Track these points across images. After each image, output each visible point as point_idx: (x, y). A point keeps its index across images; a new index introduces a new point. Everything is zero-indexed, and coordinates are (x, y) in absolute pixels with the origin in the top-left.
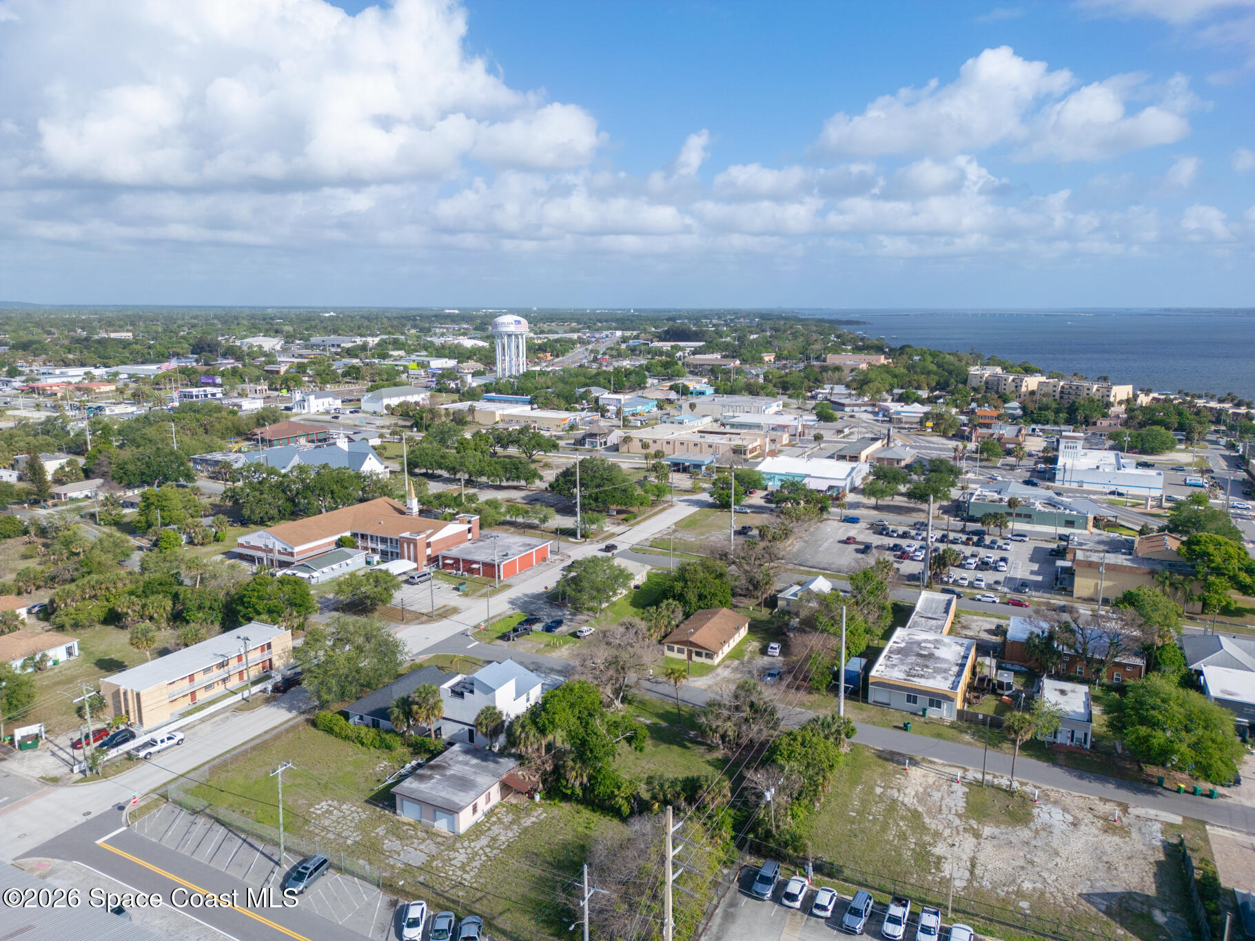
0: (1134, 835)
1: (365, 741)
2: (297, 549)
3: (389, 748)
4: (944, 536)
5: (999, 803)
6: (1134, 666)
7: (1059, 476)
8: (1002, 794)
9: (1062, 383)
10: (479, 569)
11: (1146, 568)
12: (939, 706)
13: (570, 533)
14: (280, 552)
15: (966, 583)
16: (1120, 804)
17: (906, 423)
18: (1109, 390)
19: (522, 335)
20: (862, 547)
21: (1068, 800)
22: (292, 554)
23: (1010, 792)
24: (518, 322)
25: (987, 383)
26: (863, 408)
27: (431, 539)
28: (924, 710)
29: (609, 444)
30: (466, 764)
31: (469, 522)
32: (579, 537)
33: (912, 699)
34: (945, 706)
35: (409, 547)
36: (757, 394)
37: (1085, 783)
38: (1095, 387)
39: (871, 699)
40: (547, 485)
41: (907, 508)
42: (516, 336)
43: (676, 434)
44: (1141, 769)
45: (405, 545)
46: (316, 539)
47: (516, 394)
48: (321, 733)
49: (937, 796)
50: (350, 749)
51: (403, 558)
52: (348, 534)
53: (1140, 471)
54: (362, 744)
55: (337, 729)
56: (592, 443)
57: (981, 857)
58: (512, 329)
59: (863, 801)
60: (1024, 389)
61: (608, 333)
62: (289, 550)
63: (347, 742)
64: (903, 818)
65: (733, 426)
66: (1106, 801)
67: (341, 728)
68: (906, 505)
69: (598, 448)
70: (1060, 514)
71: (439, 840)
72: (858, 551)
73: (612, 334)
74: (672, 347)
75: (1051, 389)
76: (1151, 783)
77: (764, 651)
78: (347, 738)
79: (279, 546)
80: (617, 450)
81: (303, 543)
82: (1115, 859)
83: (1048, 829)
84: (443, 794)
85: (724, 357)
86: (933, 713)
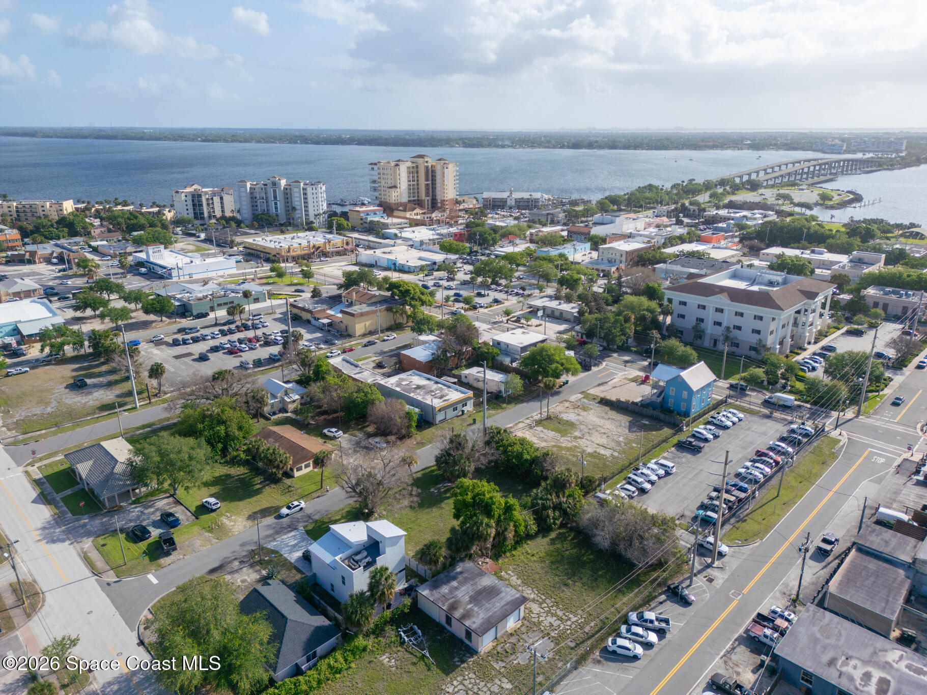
0: (590, 407)
3: (365, 649)
5: (555, 424)
8: (549, 421)
9: (14, 204)
11: (383, 308)
12: (466, 405)
16: (565, 401)
18: (60, 205)
23: (548, 418)
28: (462, 411)
33: (455, 409)
34: (468, 404)
39: (437, 421)
41: (138, 323)
57: (597, 442)
66: (562, 402)
68: (137, 320)
72: (196, 360)
82: (605, 416)
83: (581, 422)
84: (499, 604)
86: (466, 410)
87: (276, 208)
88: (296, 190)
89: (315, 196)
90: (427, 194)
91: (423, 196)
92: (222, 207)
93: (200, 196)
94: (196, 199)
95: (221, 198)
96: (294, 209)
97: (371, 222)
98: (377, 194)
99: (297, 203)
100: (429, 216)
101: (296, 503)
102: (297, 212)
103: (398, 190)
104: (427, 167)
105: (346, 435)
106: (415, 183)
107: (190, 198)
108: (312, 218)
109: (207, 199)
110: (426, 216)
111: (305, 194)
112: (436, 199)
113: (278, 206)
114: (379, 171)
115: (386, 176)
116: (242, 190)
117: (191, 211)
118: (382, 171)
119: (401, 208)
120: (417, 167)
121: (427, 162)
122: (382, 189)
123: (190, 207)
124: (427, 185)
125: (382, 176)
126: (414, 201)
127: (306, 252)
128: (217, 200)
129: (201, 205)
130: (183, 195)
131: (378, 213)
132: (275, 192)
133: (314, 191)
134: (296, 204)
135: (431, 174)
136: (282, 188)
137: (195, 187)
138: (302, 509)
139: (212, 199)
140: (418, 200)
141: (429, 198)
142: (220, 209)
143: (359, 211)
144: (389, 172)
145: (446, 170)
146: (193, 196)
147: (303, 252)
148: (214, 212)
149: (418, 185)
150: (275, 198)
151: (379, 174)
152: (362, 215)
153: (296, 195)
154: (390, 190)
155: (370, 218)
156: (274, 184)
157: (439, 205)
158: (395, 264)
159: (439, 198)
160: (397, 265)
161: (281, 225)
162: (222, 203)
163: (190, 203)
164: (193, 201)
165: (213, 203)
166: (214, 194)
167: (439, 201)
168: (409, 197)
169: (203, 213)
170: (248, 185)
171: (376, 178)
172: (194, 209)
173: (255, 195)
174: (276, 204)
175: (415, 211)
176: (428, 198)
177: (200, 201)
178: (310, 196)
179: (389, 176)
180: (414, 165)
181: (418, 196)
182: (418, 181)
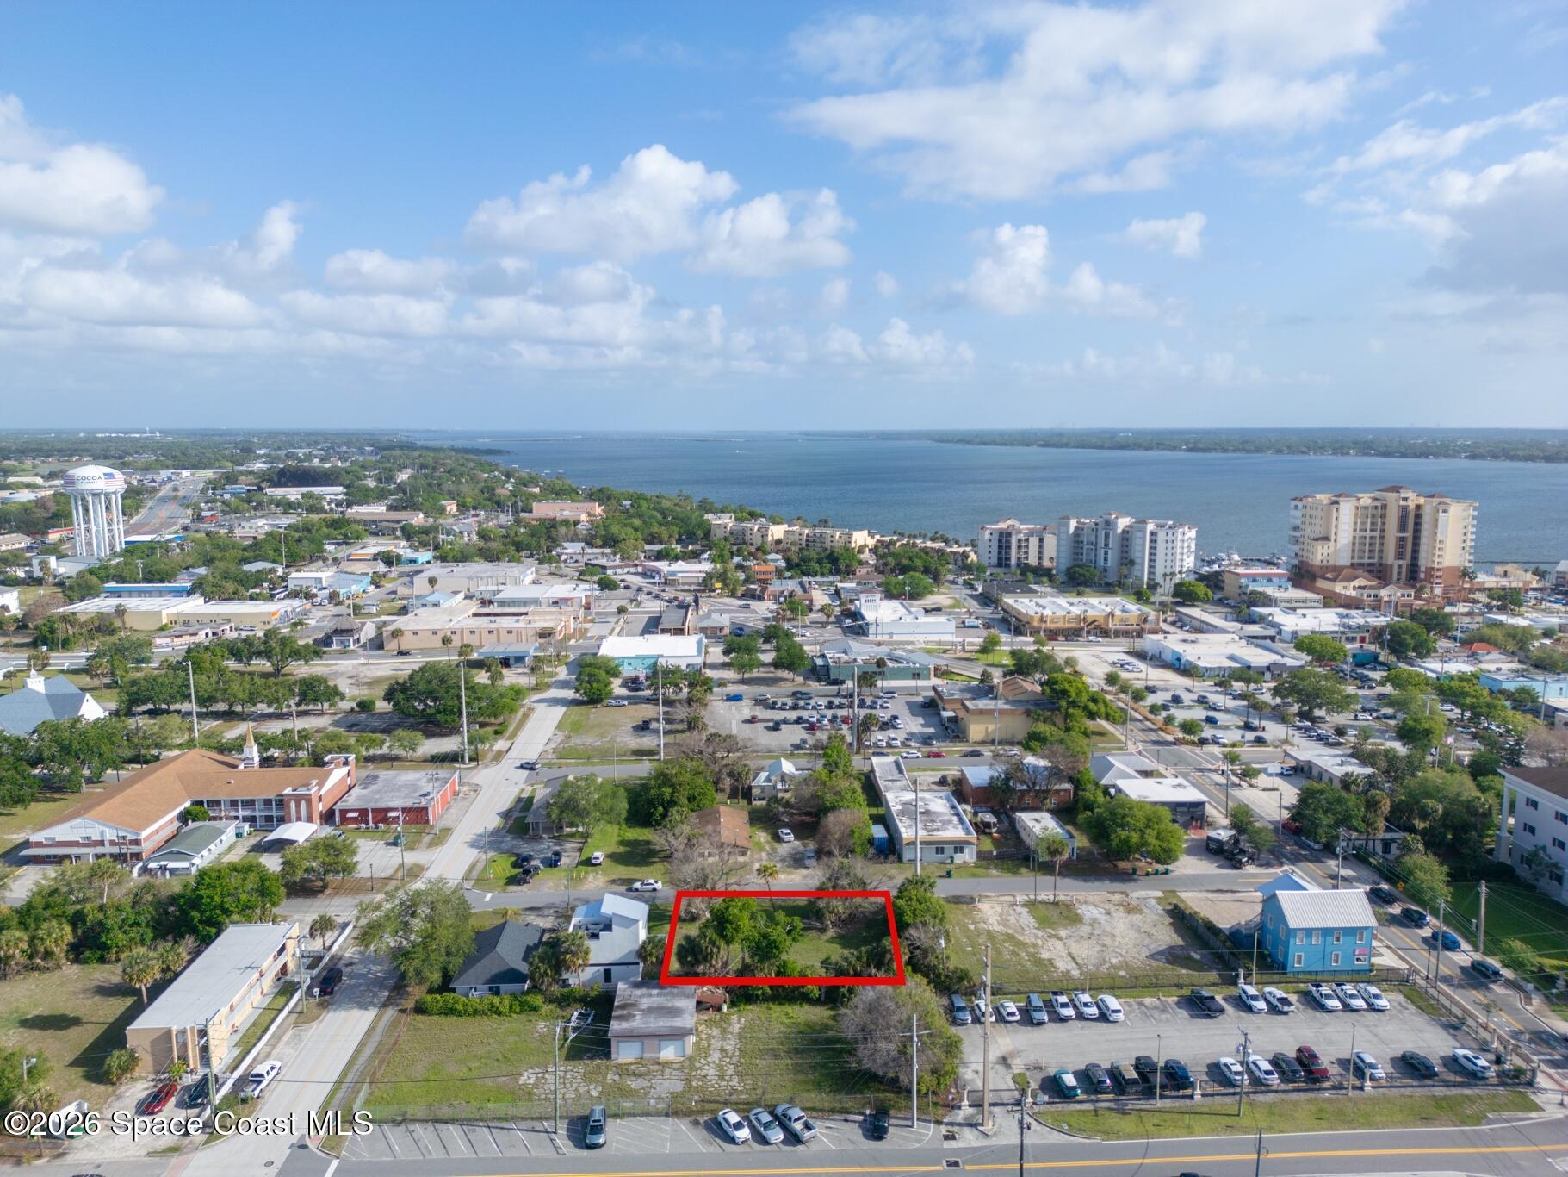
0: (1146, 910)
1: (501, 1009)
2: (144, 834)
3: (535, 1009)
4: (831, 703)
5: (1054, 913)
6: (1065, 790)
7: (872, 630)
8: (1051, 907)
9: (806, 531)
10: (398, 817)
11: (1021, 709)
12: (962, 851)
13: (453, 758)
14: (113, 843)
15: (884, 744)
16: (1122, 893)
17: (684, 584)
18: (850, 536)
19: (115, 493)
20: (771, 724)
21: (1091, 899)
22: (137, 842)
23: (1056, 904)
24: (109, 476)
25: (731, 533)
26: (626, 570)
27: (322, 792)
28: (952, 858)
29: (362, 642)
30: (650, 995)
31: (346, 763)
32: (467, 760)
33: (940, 851)
34: (966, 850)
35: (298, 806)
36: (498, 559)
37: (1090, 884)
38: (838, 534)
39: (905, 860)
40: (354, 705)
41: (770, 678)
42: (107, 496)
43: (455, 621)
44: (1115, 866)
45: (293, 805)
46: (159, 818)
47: (150, 581)
48: (436, 1018)
49: (1012, 919)
50: (490, 1024)
51: (290, 821)
52: (187, 804)
53: (931, 619)
54: (500, 1014)
55: (460, 1007)
56: (342, 642)
57: (1073, 951)
58: (100, 485)
59: (968, 938)
60: (770, 538)
61: (169, 472)
62: (130, 837)
63: (479, 1017)
64: (1004, 941)
65: (502, 603)
66: (1113, 893)
67: (465, 1005)
68: (771, 675)
69: (352, 647)
70: (905, 668)
71: (675, 1066)
72: (768, 728)
73: (178, 475)
74: (303, 495)
75: (797, 537)
76: (1128, 874)
77: (777, 838)
78: (476, 1013)
79: (110, 835)
80: (381, 647)
81: (147, 826)
82: (1146, 928)
83: (1094, 922)
84: (661, 1024)
85: (391, 508)
86: (959, 858)
87: (1106, 559)
88: (1139, 534)
89: (1170, 545)
90: (1400, 554)
91: (1390, 557)
92: (1040, 552)
93: (1009, 535)
94: (1004, 539)
95: (1041, 540)
96: (1132, 563)
97: (1253, 592)
98: (1296, 548)
99: (1138, 554)
100: (1372, 592)
101: (652, 881)
102: (1137, 567)
103: (1332, 544)
104: (1405, 508)
105: (797, 842)
106: (1377, 534)
107: (996, 537)
108: (1159, 579)
109: (1019, 541)
110: (1366, 592)
111: (1153, 541)
112: (1417, 565)
113: (1109, 556)
114: (1304, 511)
115: (1313, 521)
116: (1063, 529)
117: (995, 555)
118: (1308, 512)
119: (1329, 575)
120: (1384, 507)
121: (1405, 499)
122: (1306, 540)
123: (995, 549)
124: (1402, 539)
125: (1308, 520)
126: (1369, 564)
127: (1074, 625)
128: (1034, 541)
129: (1009, 548)
130: (988, 532)
131: (1274, 579)
132: (1107, 536)
133: (1170, 538)
134: (1135, 555)
135: (1412, 522)
136: (1119, 531)
137: (1010, 522)
138: (655, 890)
139: (1027, 540)
140: (1381, 564)
141: (1404, 563)
142: (1037, 554)
143: (1238, 574)
144: (1318, 513)
145: (1441, 514)
146: (1001, 534)
147: (1067, 625)
148: (1027, 558)
149: (1382, 537)
150: (1106, 545)
151: (1304, 516)
152: (1243, 581)
153: (1138, 541)
154: (1315, 543)
155: (1252, 587)
156: (1108, 523)
157: (1422, 576)
158: (1179, 659)
159: (1423, 563)
160: (1183, 661)
161: (1108, 584)
162: (1041, 546)
163: (995, 543)
164: (1000, 541)
165: (1027, 546)
166: (1031, 533)
167: (1423, 569)
168: (1353, 558)
169: (1009, 559)
170: (1073, 523)
171: (1298, 522)
172: (1000, 553)
173: (1080, 539)
174: (1106, 553)
175: (1356, 583)
176: (1401, 562)
177: (1008, 542)
178: (1161, 546)
179: (1318, 521)
180: (1378, 504)
181: (1381, 558)
182: (1383, 530)
